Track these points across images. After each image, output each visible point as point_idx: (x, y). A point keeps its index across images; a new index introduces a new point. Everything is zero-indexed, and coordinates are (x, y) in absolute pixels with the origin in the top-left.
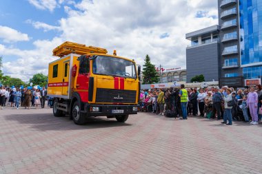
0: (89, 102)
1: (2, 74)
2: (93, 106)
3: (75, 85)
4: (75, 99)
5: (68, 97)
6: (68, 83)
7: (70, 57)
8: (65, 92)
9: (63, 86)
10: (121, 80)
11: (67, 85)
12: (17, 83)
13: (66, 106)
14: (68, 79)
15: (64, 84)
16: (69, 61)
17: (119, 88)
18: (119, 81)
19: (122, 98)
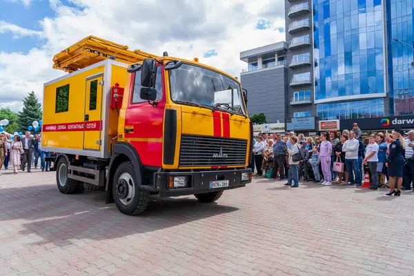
0: (165, 166)
2: (173, 176)
4: (121, 159)
5: (100, 154)
6: (98, 123)
9: (85, 130)
10: (224, 116)
11: (98, 128)
13: (93, 171)
14: (99, 115)
15: (88, 125)
16: (102, 75)
17: (222, 135)
18: (222, 120)
19: (226, 155)
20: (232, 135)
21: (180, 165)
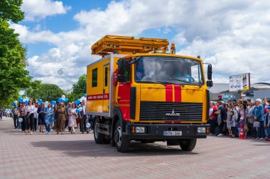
0: (131, 120)
1: (30, 78)
2: (136, 126)
3: (117, 97)
4: (117, 118)
5: (109, 115)
6: (108, 94)
7: (109, 59)
8: (106, 108)
9: (104, 99)
10: (176, 88)
11: (108, 98)
12: (52, 93)
13: (107, 127)
14: (108, 89)
15: (104, 96)
16: (109, 64)
17: (174, 100)
18: (173, 91)
19: (178, 114)
20: (183, 100)
21: (140, 120)
